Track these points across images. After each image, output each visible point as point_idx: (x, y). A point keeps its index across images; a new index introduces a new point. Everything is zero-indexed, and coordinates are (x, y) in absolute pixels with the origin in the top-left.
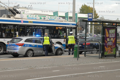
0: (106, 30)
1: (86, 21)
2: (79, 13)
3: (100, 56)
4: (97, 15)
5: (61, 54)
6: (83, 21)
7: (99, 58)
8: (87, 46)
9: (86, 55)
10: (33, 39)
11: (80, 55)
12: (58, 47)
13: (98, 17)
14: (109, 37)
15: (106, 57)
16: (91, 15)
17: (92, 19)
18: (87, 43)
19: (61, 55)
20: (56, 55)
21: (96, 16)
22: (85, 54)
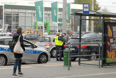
0: (109, 27)
1: (81, 15)
2: (72, 3)
3: (101, 64)
4: (97, 5)
5: (46, 61)
6: (77, 14)
7: (99, 67)
8: (81, 50)
9: (81, 62)
10: (6, 40)
11: (73, 63)
12: (41, 51)
13: (99, 9)
14: (112, 37)
15: (108, 65)
16: (87, 6)
17: (88, 12)
18: (82, 45)
19: (46, 63)
20: (38, 63)
21: (97, 7)
22: (79, 61)
